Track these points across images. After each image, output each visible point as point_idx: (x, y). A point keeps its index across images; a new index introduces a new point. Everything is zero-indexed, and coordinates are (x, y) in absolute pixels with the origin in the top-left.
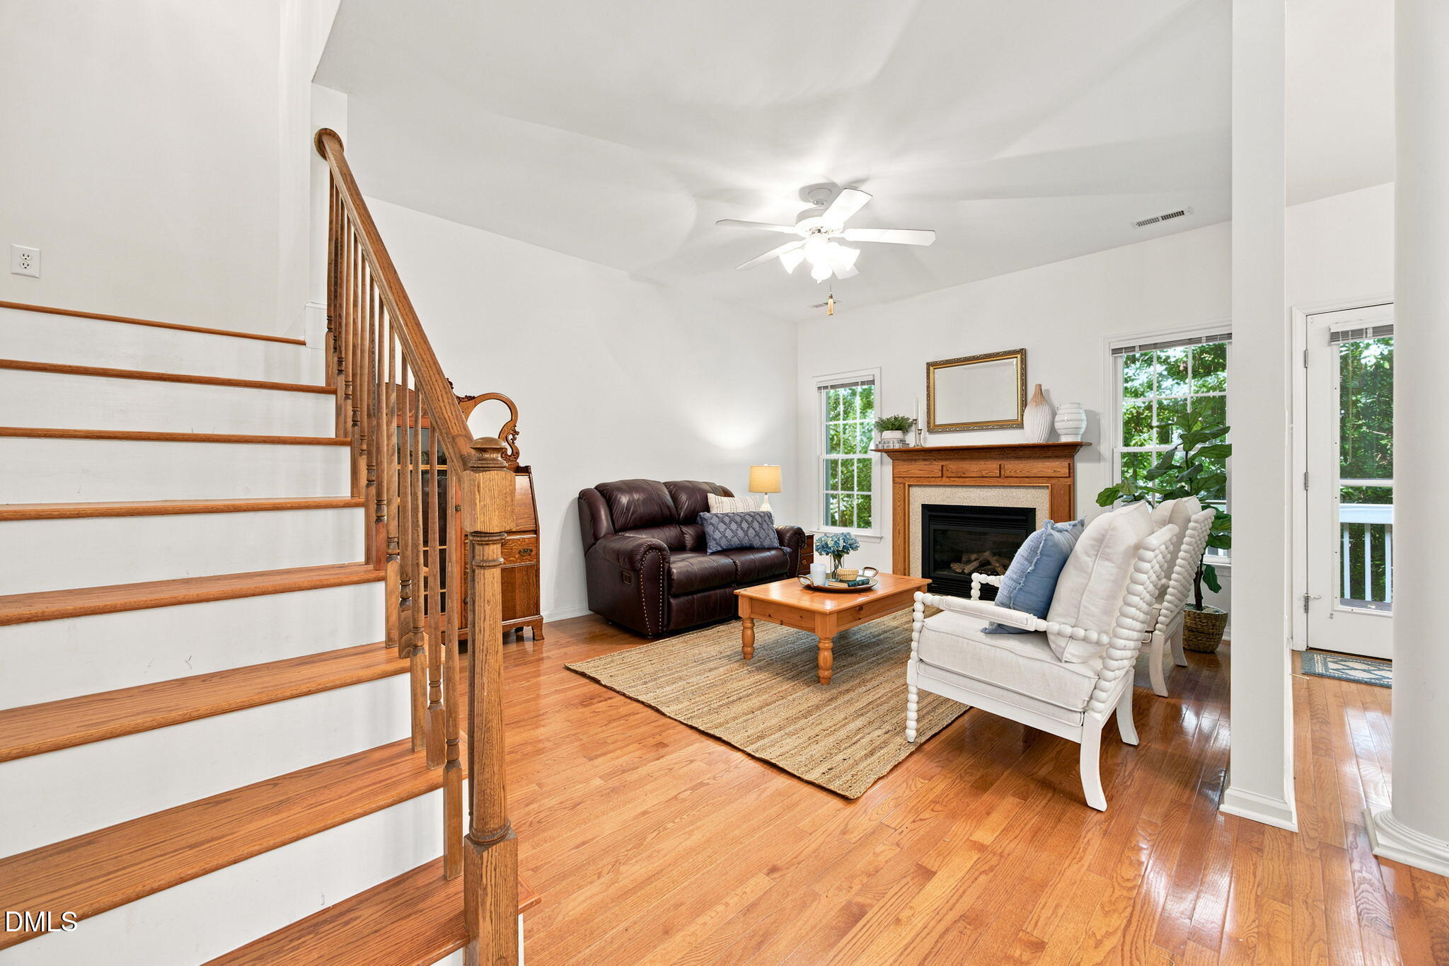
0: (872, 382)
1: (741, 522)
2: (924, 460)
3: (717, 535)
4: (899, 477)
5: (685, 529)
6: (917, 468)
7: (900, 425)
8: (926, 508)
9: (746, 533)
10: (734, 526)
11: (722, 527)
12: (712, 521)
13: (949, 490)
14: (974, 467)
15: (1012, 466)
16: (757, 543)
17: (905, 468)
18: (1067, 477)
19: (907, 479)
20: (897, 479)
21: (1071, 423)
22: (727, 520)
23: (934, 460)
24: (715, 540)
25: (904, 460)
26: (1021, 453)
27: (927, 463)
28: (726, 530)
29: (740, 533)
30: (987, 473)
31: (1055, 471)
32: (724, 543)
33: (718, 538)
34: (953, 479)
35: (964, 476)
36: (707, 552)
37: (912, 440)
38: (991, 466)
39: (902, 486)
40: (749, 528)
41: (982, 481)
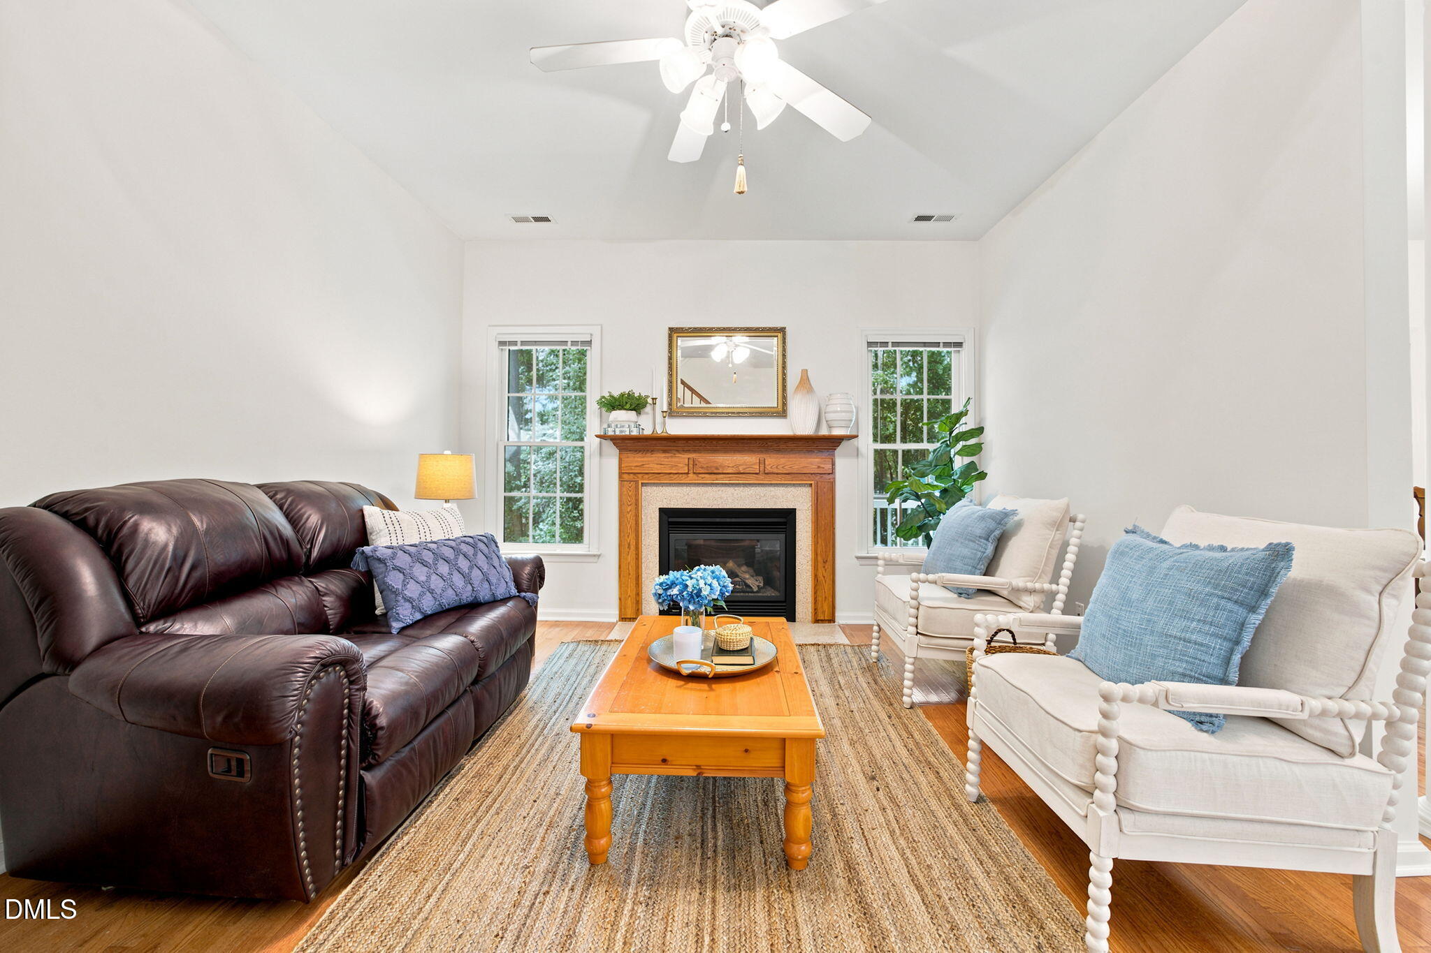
0: (589, 343)
1: (456, 558)
2: (664, 451)
3: (412, 590)
4: (629, 473)
5: (320, 583)
6: (655, 461)
7: (635, 404)
8: (665, 513)
9: (467, 578)
10: (444, 568)
11: (420, 572)
12: (398, 563)
13: (694, 490)
14: (728, 460)
15: (774, 461)
16: (484, 595)
17: (636, 460)
18: (829, 474)
19: (640, 476)
20: (626, 477)
21: (844, 414)
22: (428, 557)
23: (678, 451)
24: (409, 600)
25: (636, 451)
26: (782, 446)
27: (667, 455)
28: (429, 577)
29: (458, 581)
30: (744, 469)
31: (819, 467)
32: (429, 605)
33: (415, 595)
34: (703, 476)
35: (715, 471)
36: (389, 626)
37: (647, 424)
38: (748, 460)
39: (630, 483)
40: (471, 568)
41: (741, 478)
